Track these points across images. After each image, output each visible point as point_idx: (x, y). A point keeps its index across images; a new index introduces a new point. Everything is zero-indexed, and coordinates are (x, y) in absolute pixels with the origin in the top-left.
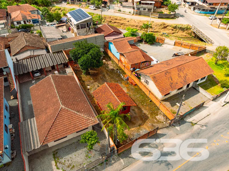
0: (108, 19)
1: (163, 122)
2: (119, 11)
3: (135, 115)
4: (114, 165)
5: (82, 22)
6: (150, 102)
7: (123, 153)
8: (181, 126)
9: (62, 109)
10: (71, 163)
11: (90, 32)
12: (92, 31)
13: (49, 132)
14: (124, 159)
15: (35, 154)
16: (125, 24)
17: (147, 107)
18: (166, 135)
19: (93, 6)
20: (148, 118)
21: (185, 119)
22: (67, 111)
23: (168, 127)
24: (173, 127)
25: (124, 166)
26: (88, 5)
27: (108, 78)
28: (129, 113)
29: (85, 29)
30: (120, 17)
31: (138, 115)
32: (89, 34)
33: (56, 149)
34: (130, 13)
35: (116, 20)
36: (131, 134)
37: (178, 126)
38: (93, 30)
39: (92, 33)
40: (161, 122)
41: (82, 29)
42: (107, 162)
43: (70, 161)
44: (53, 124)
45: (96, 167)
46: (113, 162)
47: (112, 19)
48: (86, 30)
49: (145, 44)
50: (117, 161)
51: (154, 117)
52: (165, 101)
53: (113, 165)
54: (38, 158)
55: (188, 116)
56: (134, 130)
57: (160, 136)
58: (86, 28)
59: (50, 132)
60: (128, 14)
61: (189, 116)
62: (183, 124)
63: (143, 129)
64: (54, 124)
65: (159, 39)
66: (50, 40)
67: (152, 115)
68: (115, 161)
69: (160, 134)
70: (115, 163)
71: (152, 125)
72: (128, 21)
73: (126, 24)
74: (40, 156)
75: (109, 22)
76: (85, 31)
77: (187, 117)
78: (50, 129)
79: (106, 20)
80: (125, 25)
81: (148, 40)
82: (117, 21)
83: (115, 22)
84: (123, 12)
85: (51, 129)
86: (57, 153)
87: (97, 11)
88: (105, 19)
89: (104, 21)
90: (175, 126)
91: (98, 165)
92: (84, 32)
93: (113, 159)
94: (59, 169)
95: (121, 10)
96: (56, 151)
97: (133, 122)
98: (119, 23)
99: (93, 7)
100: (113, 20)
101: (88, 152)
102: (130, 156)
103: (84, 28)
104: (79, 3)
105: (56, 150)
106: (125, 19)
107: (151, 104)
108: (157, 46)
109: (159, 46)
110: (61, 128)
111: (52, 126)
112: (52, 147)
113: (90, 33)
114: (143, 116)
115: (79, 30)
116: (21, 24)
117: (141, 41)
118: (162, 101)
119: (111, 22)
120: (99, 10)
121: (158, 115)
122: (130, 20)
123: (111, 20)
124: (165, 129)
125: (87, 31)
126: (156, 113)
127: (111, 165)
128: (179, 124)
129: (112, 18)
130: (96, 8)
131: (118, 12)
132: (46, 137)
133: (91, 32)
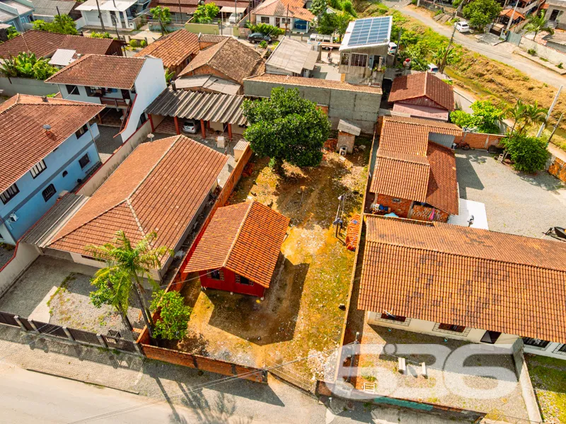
0: (477, 67)
1: (311, 374)
2: (529, 52)
3: (269, 311)
4: (120, 371)
5: (357, 50)
6: (338, 309)
7: (157, 363)
8: (341, 418)
9: (123, 205)
10: (72, 310)
11: (371, 80)
12: (375, 79)
13: (74, 231)
14: (147, 376)
15: (51, 258)
16: (516, 92)
17: (319, 316)
18: (283, 405)
19: (466, 23)
20: (291, 338)
21: (375, 412)
22: (127, 214)
23: (311, 393)
24: (320, 402)
25: (131, 387)
26: (456, 17)
27: (310, 201)
28: (262, 299)
29: (363, 68)
30: (517, 71)
31: (275, 317)
32: (365, 83)
33: (81, 272)
34: (560, 66)
35: (500, 74)
36: (215, 342)
37: (334, 412)
38: (379, 77)
39: (374, 84)
40: (307, 369)
41: (355, 67)
42: (115, 356)
43: (73, 306)
44: (90, 222)
45: (92, 347)
46: (124, 363)
47: (488, 68)
48: (362, 72)
49: (503, 162)
50: (133, 369)
51: (305, 346)
52: (378, 332)
53: (119, 369)
54: (47, 267)
55: (397, 412)
56: (232, 339)
57: (265, 396)
58: (364, 66)
59: (74, 233)
60: (551, 70)
61: (398, 414)
62: (353, 418)
63: (249, 353)
64: (92, 224)
65: (560, 168)
66: (272, 69)
67: (308, 340)
68: (127, 365)
69: (273, 393)
70: (125, 367)
71: (280, 362)
72: (531, 89)
73: (520, 94)
74: (51, 266)
75: (477, 75)
76: (360, 74)
77: (388, 411)
78: (80, 228)
79: (471, 68)
80: (517, 95)
81: (514, 156)
82: (499, 79)
83: (491, 81)
84: (541, 59)
85: (80, 230)
86: (74, 279)
87: (468, 38)
88: (470, 65)
89: (465, 69)
90: (328, 406)
91: (98, 348)
92: (356, 75)
93: (130, 360)
94: (49, 306)
95: (538, 52)
96: (76, 276)
97: (248, 324)
98: (502, 85)
99: (464, 26)
100: (490, 72)
101: (110, 314)
102: (161, 380)
103: (360, 65)
104: (439, 8)
105: (78, 273)
106: (526, 79)
107: (335, 315)
108: (539, 184)
109: (545, 188)
110: (96, 237)
111: (85, 224)
112: (80, 264)
113: (370, 84)
114: (285, 326)
115: (346, 66)
116: (268, 22)
117: (496, 151)
118: (371, 325)
119: (482, 75)
120: (476, 36)
121: (322, 350)
122: (540, 85)
123: (485, 73)
124: (299, 392)
125: (366, 77)
126: (320, 343)
127: (116, 366)
128: (345, 409)
129: (491, 66)
130: (471, 31)
131: (525, 54)
132: (63, 237)
133: (373, 81)
